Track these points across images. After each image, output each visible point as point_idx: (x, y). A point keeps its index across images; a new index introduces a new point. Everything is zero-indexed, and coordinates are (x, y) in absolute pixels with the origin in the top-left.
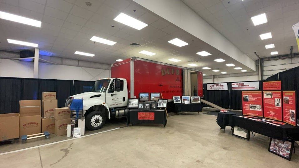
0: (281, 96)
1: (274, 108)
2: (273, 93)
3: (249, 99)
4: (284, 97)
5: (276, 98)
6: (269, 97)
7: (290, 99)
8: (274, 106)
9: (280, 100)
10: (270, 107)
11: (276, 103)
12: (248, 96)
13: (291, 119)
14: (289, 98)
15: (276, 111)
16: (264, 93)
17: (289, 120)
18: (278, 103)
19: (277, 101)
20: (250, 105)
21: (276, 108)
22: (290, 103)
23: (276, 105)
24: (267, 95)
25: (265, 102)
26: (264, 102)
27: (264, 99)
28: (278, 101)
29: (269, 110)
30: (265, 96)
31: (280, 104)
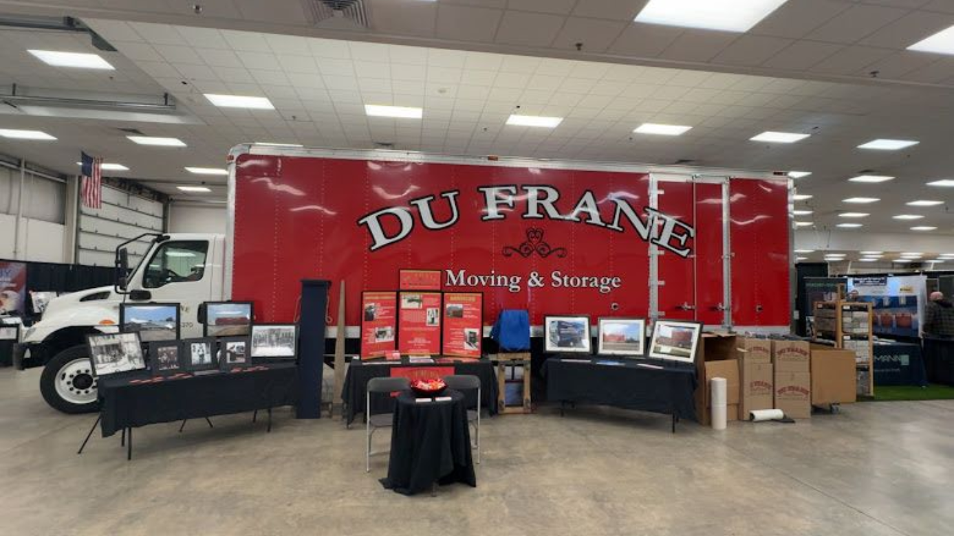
0: (439, 304)
1: (425, 329)
2: (424, 296)
3: (375, 314)
4: (448, 306)
5: (430, 307)
6: (415, 305)
7: (465, 309)
8: (423, 325)
9: (437, 311)
10: (416, 329)
11: (429, 319)
12: (373, 304)
13: (467, 346)
14: (464, 306)
15: (428, 335)
16: (403, 297)
17: (463, 349)
18: (433, 319)
19: (431, 313)
20: (377, 330)
21: (429, 329)
22: (465, 316)
23: (429, 323)
24: (411, 301)
25: (405, 317)
26: (400, 317)
27: (401, 311)
28: (433, 313)
29: (411, 336)
30: (405, 304)
31: (437, 321)
